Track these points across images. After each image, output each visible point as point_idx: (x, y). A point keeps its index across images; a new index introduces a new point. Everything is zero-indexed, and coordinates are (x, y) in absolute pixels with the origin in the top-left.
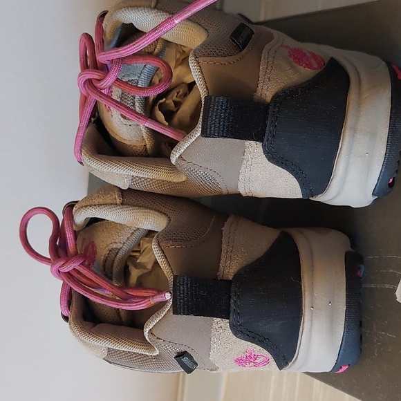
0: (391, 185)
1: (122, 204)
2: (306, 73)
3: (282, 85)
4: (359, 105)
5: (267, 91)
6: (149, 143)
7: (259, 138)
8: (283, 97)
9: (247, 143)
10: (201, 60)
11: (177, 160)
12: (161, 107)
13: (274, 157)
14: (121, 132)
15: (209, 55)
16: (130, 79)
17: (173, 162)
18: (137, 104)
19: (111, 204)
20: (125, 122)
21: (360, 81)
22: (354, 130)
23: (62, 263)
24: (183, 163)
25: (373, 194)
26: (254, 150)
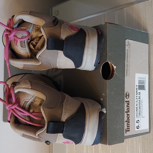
0: (99, 63)
1: (31, 89)
2: (74, 32)
3: (68, 35)
4: (89, 41)
5: (63, 37)
6: (29, 54)
7: (62, 50)
8: (68, 38)
9: (59, 51)
10: (44, 28)
11: (38, 57)
12: (32, 44)
13: (67, 55)
14: (21, 51)
15: (47, 27)
16: (24, 35)
17: (37, 58)
18: (25, 43)
19: (27, 88)
20: (22, 48)
21: (89, 34)
22: (88, 48)
23: (11, 106)
24: (40, 58)
25: (94, 66)
26: (61, 53)
